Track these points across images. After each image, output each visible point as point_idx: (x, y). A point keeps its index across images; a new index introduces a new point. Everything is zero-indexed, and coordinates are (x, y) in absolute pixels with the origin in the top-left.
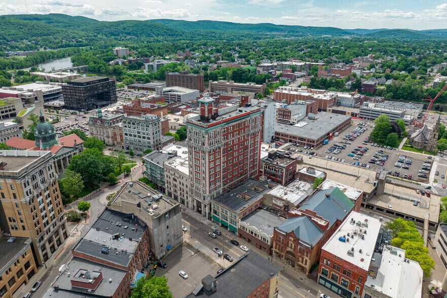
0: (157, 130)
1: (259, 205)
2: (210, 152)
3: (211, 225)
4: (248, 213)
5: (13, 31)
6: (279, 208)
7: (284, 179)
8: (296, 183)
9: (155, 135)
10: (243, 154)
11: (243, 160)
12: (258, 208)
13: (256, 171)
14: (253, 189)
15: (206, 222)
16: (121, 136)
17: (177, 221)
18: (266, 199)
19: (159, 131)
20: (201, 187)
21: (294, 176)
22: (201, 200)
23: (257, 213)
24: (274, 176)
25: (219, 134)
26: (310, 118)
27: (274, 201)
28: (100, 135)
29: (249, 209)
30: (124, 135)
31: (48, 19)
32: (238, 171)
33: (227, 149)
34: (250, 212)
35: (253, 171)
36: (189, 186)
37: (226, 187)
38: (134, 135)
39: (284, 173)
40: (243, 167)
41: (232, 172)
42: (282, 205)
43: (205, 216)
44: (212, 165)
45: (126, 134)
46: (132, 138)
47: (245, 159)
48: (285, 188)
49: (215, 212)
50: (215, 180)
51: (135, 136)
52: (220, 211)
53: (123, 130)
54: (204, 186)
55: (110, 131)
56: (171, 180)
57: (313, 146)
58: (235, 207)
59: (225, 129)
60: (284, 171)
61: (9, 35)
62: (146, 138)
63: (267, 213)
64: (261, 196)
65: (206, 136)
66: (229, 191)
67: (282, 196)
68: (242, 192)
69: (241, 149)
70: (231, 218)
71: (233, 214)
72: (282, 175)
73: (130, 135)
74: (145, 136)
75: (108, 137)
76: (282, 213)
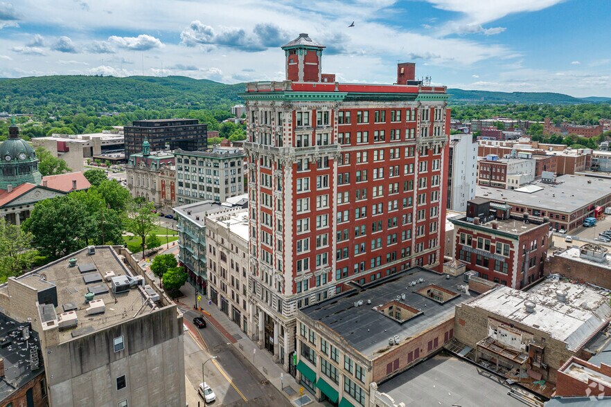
0: (237, 176)
1: (441, 344)
2: (297, 167)
3: (291, 391)
4: (404, 364)
5: (118, 92)
6: (512, 357)
7: (515, 273)
8: (552, 286)
9: (230, 185)
10: (400, 200)
11: (398, 215)
12: (439, 353)
13: (435, 252)
14: (424, 293)
15: (280, 379)
16: (173, 188)
17: (163, 365)
18: (463, 323)
19: (240, 178)
20: (272, 271)
21: (541, 269)
22: (273, 311)
23: (436, 369)
24: (486, 263)
25: (326, 122)
26: (546, 182)
27: (491, 332)
28: (142, 188)
29: (408, 350)
30: (177, 185)
31: (164, 81)
32: (384, 243)
33: (352, 170)
34: (414, 362)
35: (426, 251)
36: (249, 273)
37: (346, 281)
38: (193, 185)
39: (516, 255)
40: (398, 232)
41: (367, 241)
42: (519, 346)
43: (282, 362)
44: (304, 206)
45: (181, 184)
46: (190, 190)
47: (403, 212)
48: (523, 294)
49: (306, 352)
50: (313, 255)
51: (195, 187)
52: (318, 349)
53: (176, 176)
54: (281, 268)
55: (157, 179)
56: (216, 259)
57: (563, 227)
58: (361, 339)
59: (348, 114)
60: (516, 249)
61: (112, 96)
62: (213, 190)
63: (470, 371)
64: (448, 314)
65: (287, 117)
66: (354, 293)
67: (521, 315)
68: (389, 297)
69: (393, 182)
70: (348, 375)
71: (354, 361)
72: (510, 262)
73: (188, 186)
74: (211, 185)
75: (153, 191)
76: (523, 375)
